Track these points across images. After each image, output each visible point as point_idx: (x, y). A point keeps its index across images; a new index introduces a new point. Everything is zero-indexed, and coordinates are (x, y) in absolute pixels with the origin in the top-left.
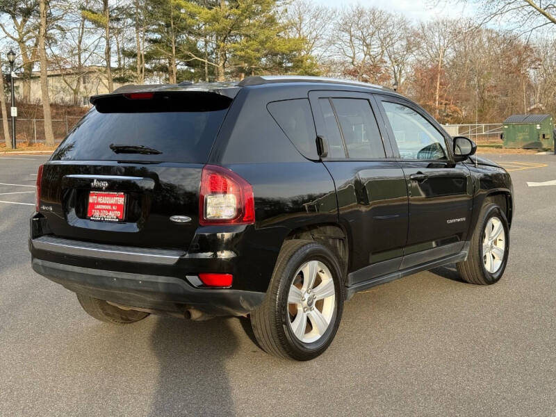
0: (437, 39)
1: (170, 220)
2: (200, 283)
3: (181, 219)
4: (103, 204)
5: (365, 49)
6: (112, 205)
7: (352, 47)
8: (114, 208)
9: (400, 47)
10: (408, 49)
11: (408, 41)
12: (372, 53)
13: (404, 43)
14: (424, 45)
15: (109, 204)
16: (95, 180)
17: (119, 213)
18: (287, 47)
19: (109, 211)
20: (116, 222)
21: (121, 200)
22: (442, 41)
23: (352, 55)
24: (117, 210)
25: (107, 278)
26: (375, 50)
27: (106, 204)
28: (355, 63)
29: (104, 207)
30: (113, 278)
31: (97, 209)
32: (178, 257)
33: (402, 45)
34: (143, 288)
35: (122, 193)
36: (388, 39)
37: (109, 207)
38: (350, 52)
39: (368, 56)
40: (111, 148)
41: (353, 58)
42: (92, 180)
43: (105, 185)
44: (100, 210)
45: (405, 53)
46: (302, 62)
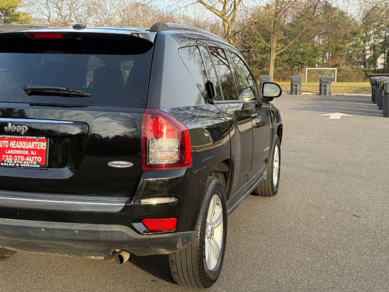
0: (109, 8)
1: (108, 166)
2: (145, 229)
3: (121, 165)
4: (17, 149)
5: (58, 11)
6: (30, 150)
7: (48, 8)
8: (32, 153)
9: (83, 10)
10: (89, 13)
11: (89, 7)
12: (62, 14)
13: (86, 8)
14: (99, 11)
15: (26, 149)
16: (10, 124)
17: (40, 159)
18: (6, 4)
19: (25, 156)
20: (38, 168)
21: (43, 145)
22: (112, 9)
23: (48, 15)
24: (37, 155)
25: (33, 228)
26: (66, 12)
27: (22, 149)
28: (50, 20)
29: (18, 152)
30: (40, 228)
31: (9, 155)
32: (124, 204)
33: (84, 10)
34: (79, 237)
35: (44, 138)
36: (74, 5)
37: (27, 153)
38: (46, 12)
39: (60, 16)
40: (25, 90)
41: (49, 17)
42: (6, 124)
43: (24, 129)
44: (13, 155)
45: (87, 16)
46: (18, 16)
